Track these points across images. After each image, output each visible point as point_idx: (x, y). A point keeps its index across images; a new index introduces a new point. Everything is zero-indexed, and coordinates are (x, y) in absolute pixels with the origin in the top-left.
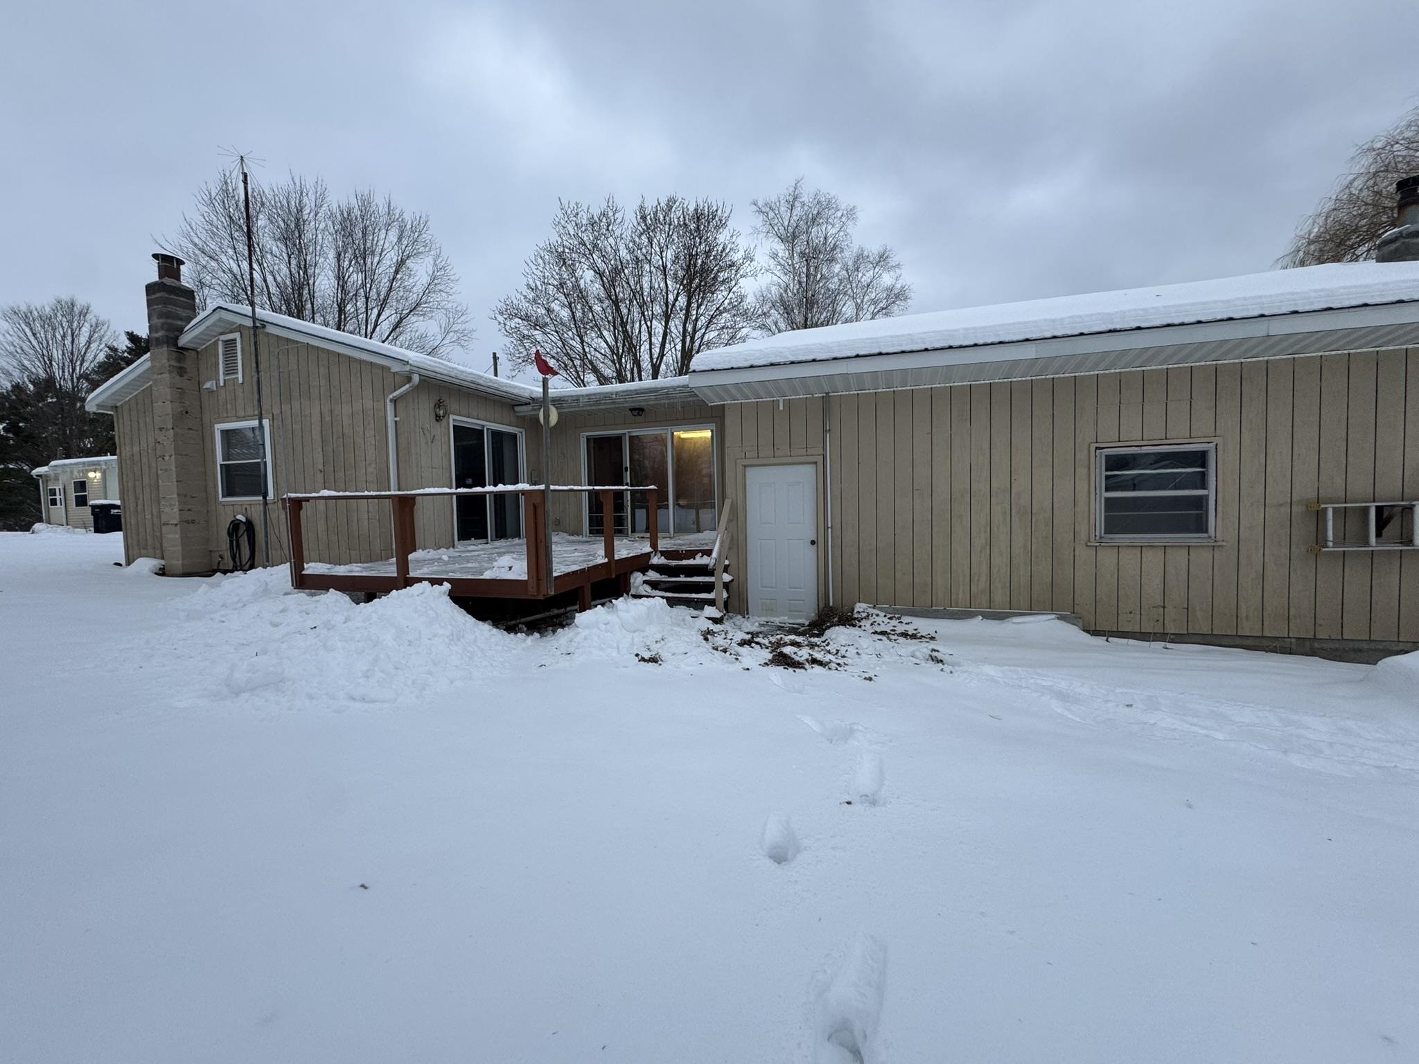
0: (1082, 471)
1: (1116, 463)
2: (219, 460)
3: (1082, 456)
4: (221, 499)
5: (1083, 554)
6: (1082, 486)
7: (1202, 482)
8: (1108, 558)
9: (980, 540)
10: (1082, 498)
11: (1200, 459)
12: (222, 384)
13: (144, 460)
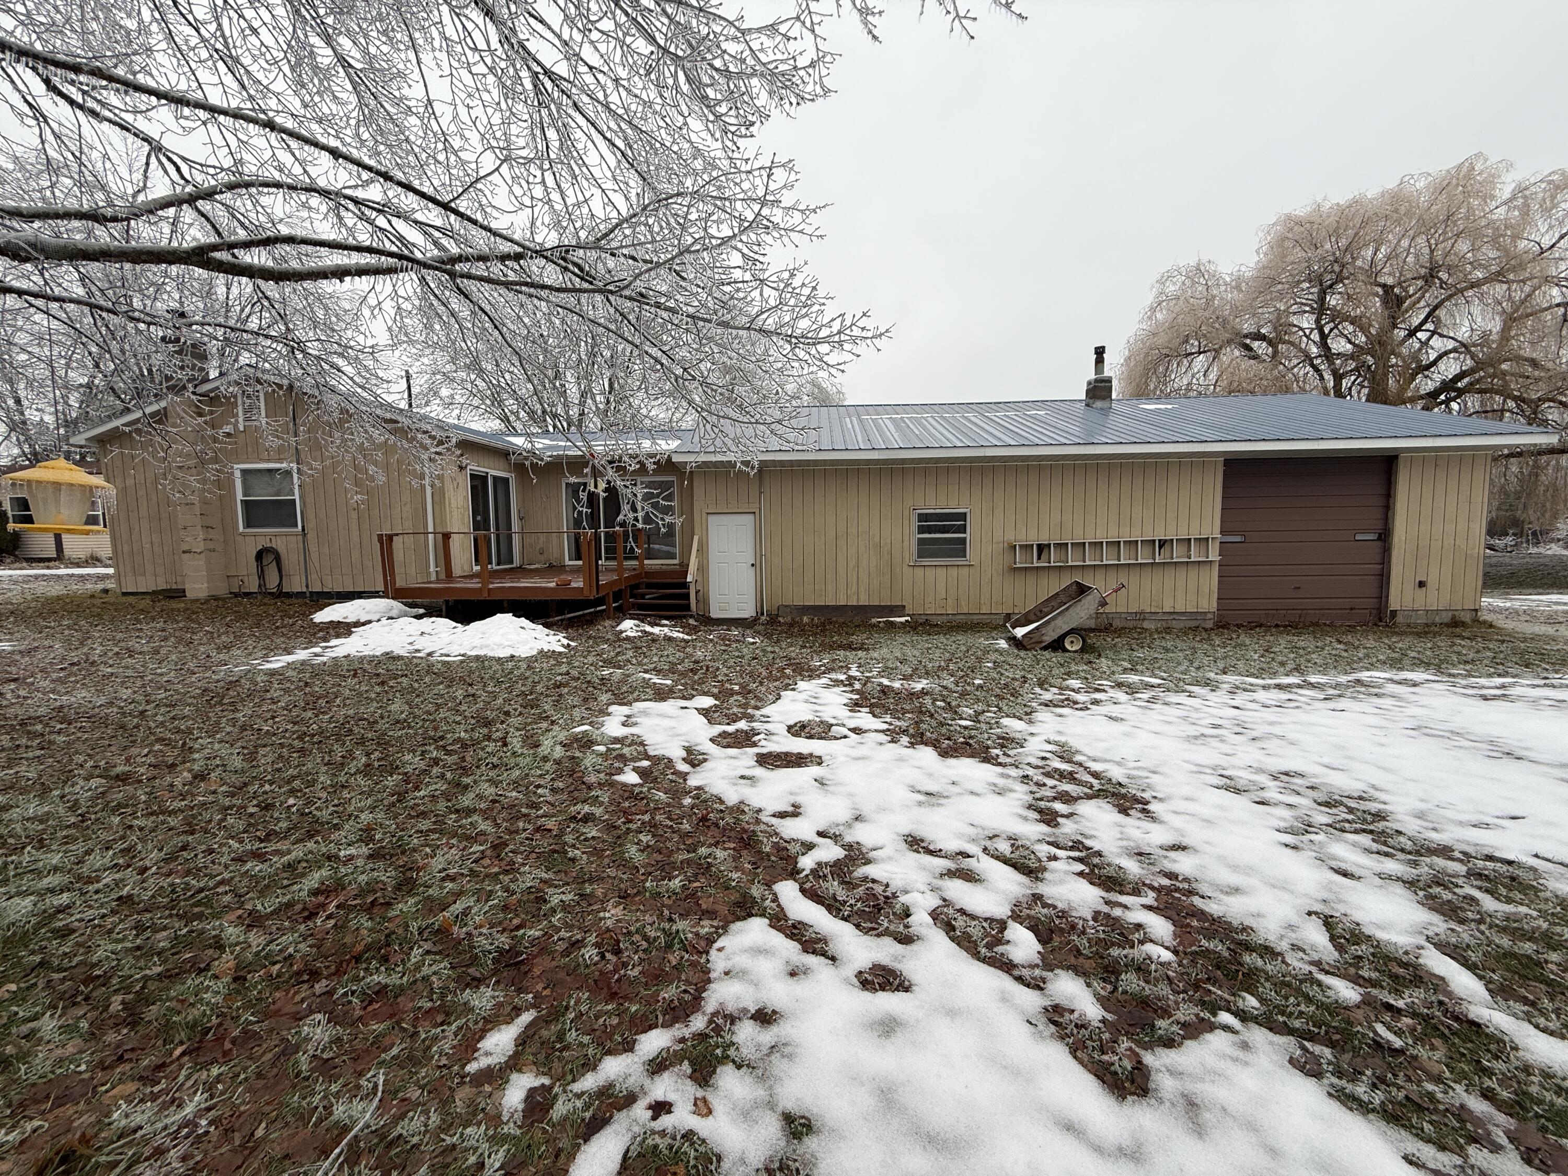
0: (906, 522)
1: (922, 517)
2: (240, 496)
3: (906, 513)
4: (241, 529)
5: (907, 570)
6: (906, 531)
7: (963, 529)
8: (919, 572)
9: (852, 564)
10: (906, 538)
11: (963, 516)
12: (242, 429)
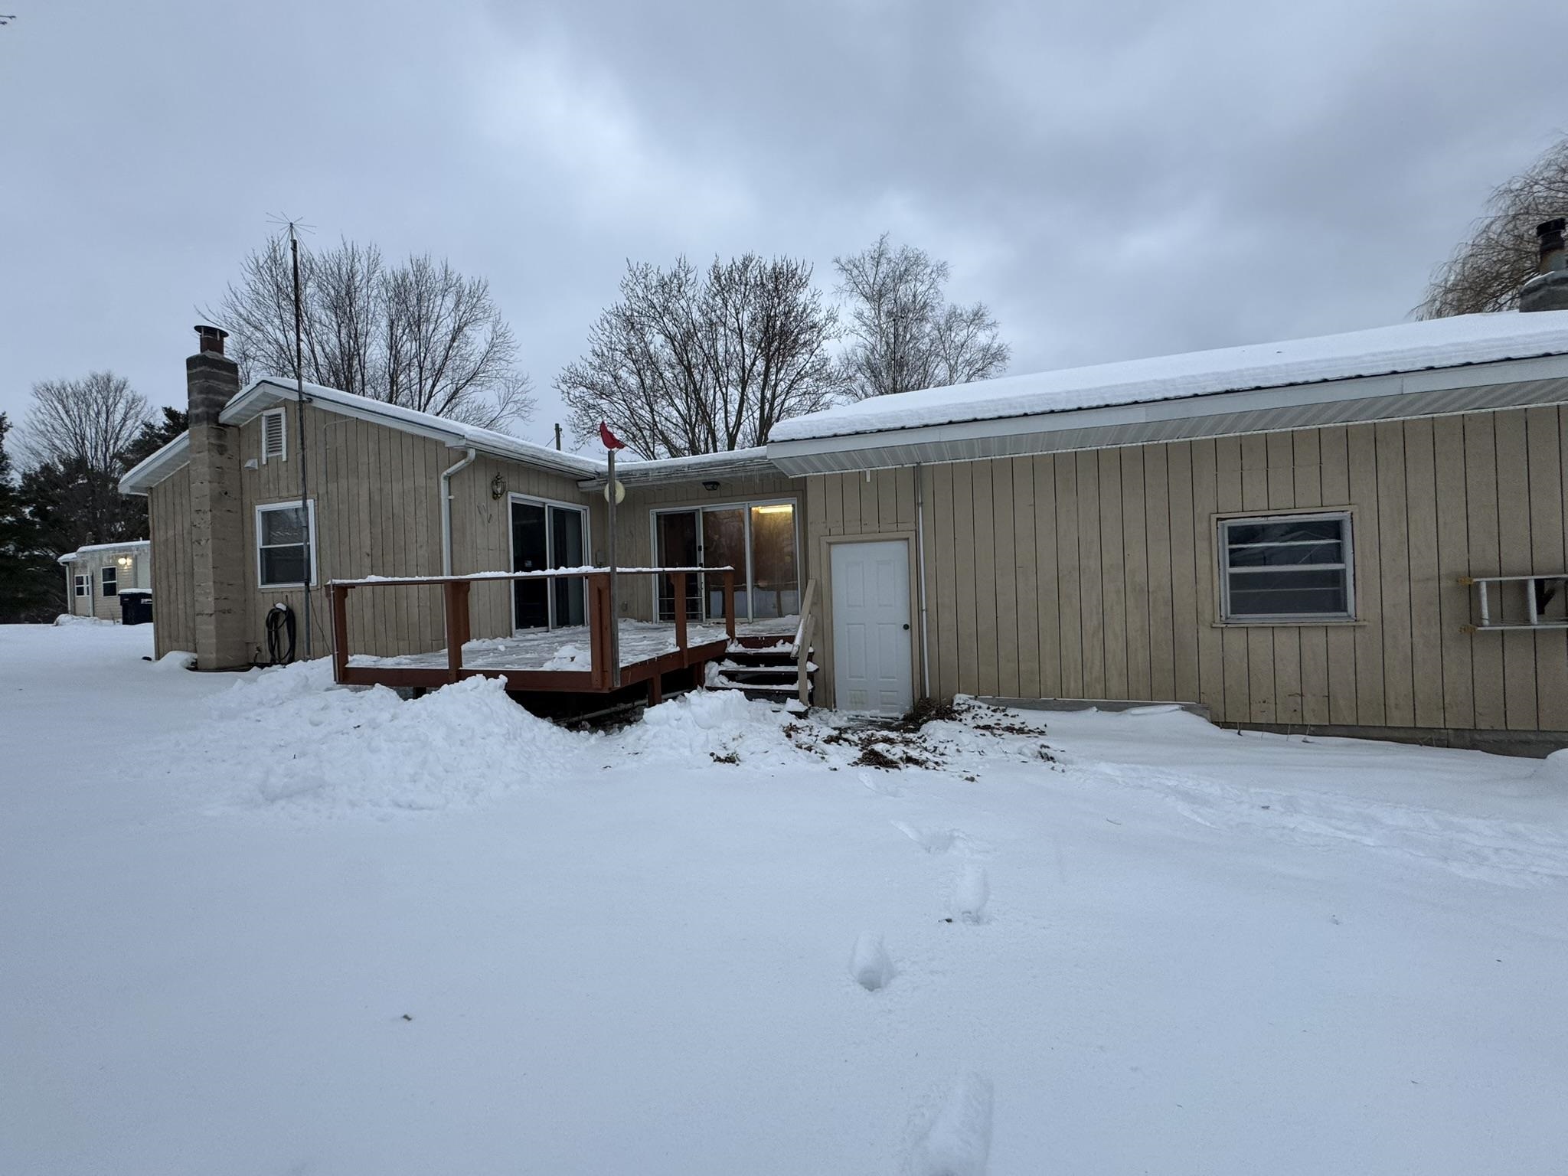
0: (1202, 545)
1: (1240, 535)
2: (259, 544)
3: (1202, 527)
4: (260, 586)
5: (1208, 636)
6: (1204, 561)
7: (1337, 555)
8: (1235, 641)
10: (1203, 575)
11: (1334, 529)
12: (264, 462)
13: (179, 545)
